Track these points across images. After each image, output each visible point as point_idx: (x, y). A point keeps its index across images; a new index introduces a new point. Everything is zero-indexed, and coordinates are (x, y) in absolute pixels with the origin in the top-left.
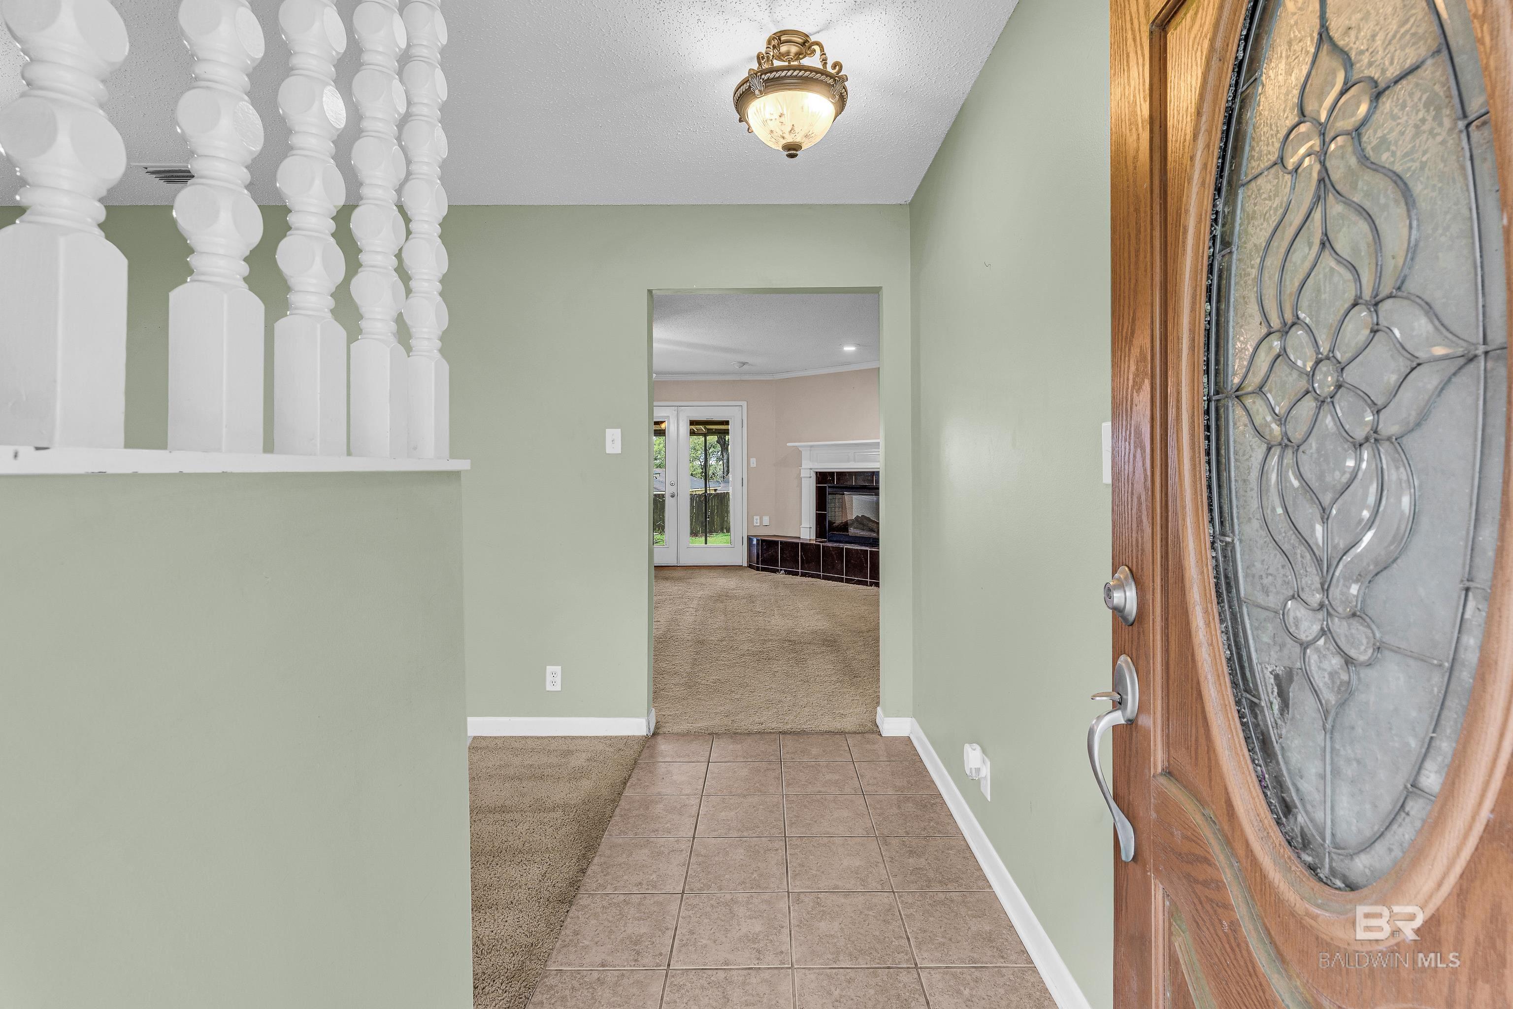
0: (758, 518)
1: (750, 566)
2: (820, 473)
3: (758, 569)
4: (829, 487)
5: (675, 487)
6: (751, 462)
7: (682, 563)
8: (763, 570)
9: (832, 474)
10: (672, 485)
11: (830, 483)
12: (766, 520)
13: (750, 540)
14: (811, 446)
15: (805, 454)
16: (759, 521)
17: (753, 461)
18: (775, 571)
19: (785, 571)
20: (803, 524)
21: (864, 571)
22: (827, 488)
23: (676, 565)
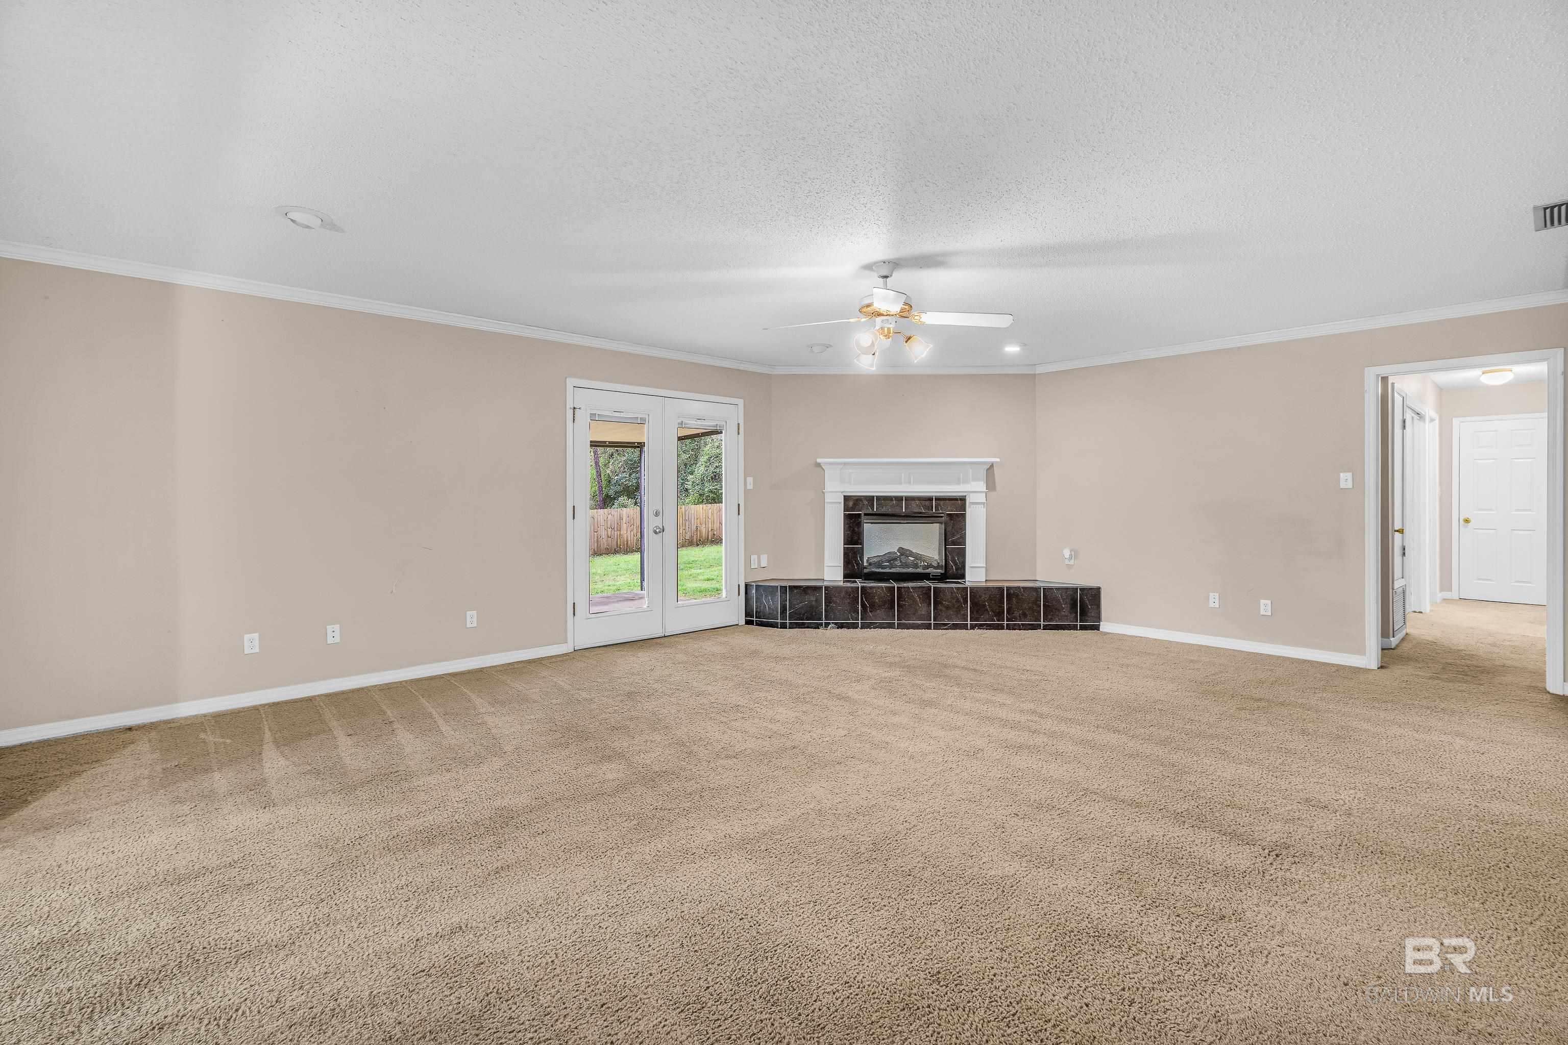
0: (756, 557)
1: (749, 621)
2: (851, 497)
3: (763, 626)
4: (865, 515)
5: (660, 518)
6: (748, 484)
7: (671, 630)
9: (870, 499)
10: (656, 515)
11: (865, 509)
13: (748, 586)
14: (842, 464)
15: (833, 473)
16: (756, 561)
17: (750, 480)
18: (818, 627)
19: (835, 625)
20: (827, 562)
21: (962, 612)
22: (863, 515)
23: (663, 635)
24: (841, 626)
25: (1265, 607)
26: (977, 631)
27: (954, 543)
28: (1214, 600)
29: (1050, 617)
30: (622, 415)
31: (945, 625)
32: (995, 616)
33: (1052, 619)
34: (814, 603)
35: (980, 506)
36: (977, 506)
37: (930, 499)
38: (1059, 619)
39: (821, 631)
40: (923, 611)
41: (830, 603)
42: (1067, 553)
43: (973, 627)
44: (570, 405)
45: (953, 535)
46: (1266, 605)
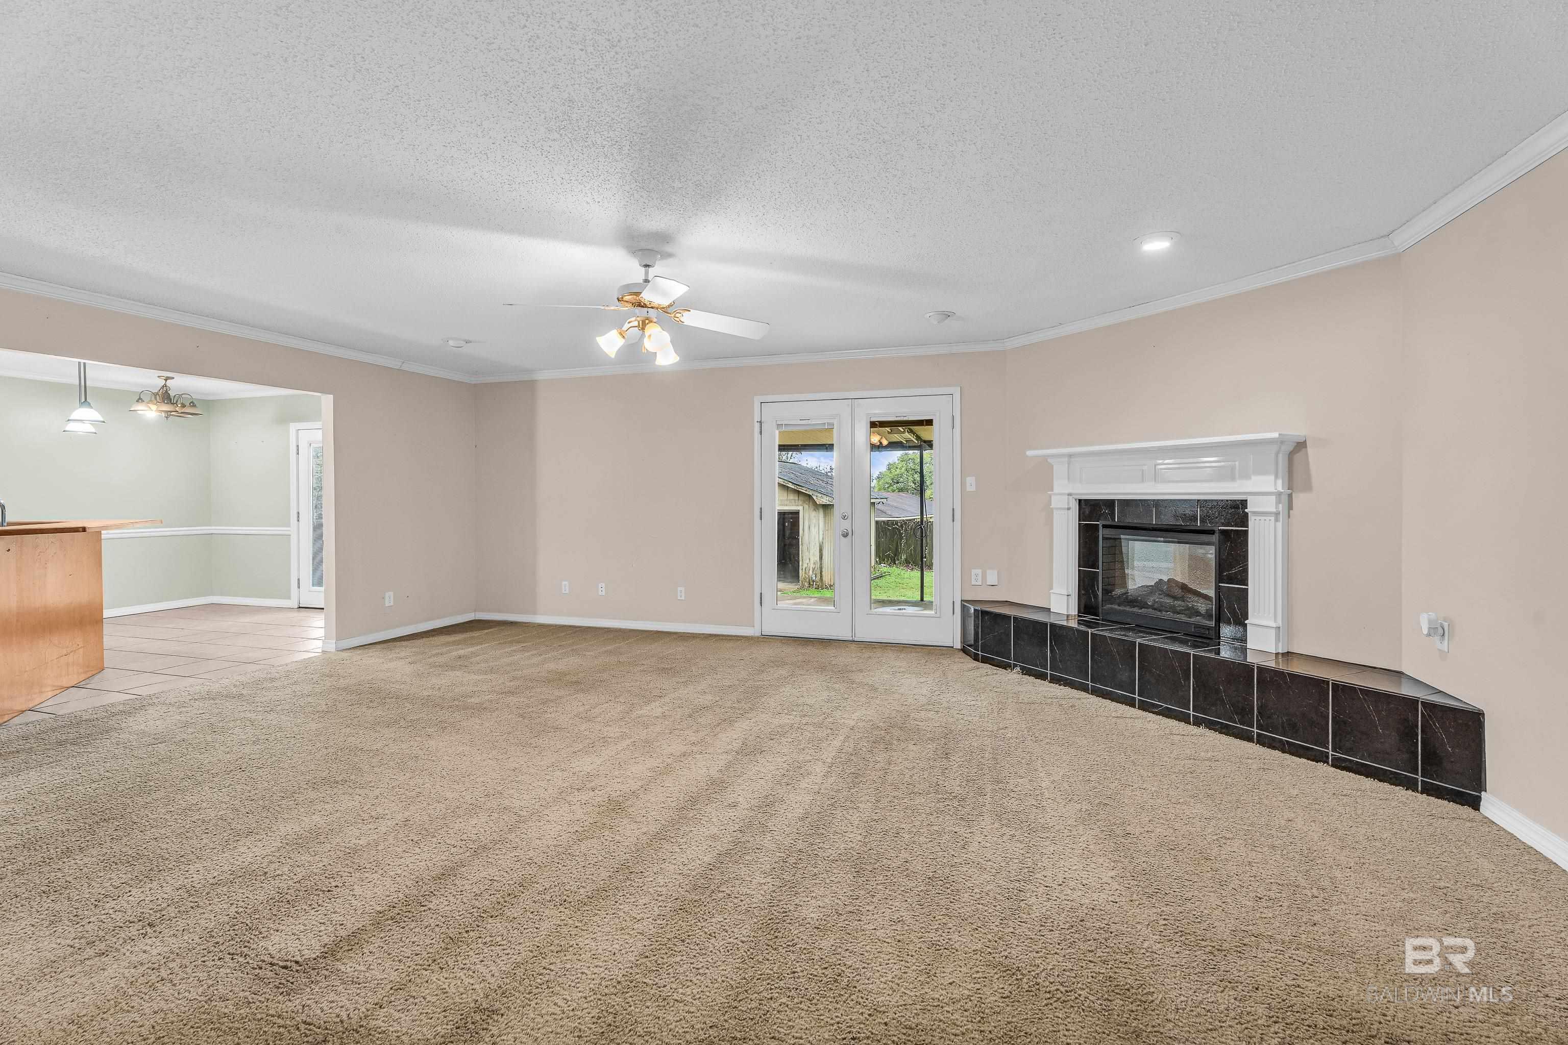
0: (979, 571)
1: (964, 650)
2: (1087, 501)
3: (976, 658)
4: (1104, 526)
5: (849, 520)
6: (968, 485)
7: (863, 635)
8: (985, 660)
9: (1110, 503)
10: (844, 518)
11: (1106, 519)
12: (992, 578)
13: (964, 608)
14: (1070, 456)
15: (1060, 469)
16: (980, 578)
17: (970, 481)
18: (1006, 666)
19: (1022, 668)
20: (1056, 589)
21: (1180, 693)
22: (1101, 527)
23: (851, 639)
24: (1026, 672)
26: (1202, 730)
27: (1230, 580)
29: (1348, 745)
30: (809, 422)
32: (1237, 714)
33: (1351, 749)
34: (1003, 636)
35: (1268, 518)
36: (1263, 518)
38: (1369, 755)
40: (1124, 676)
42: (1424, 622)
43: (1198, 723)
44: (757, 418)
45: (1231, 567)
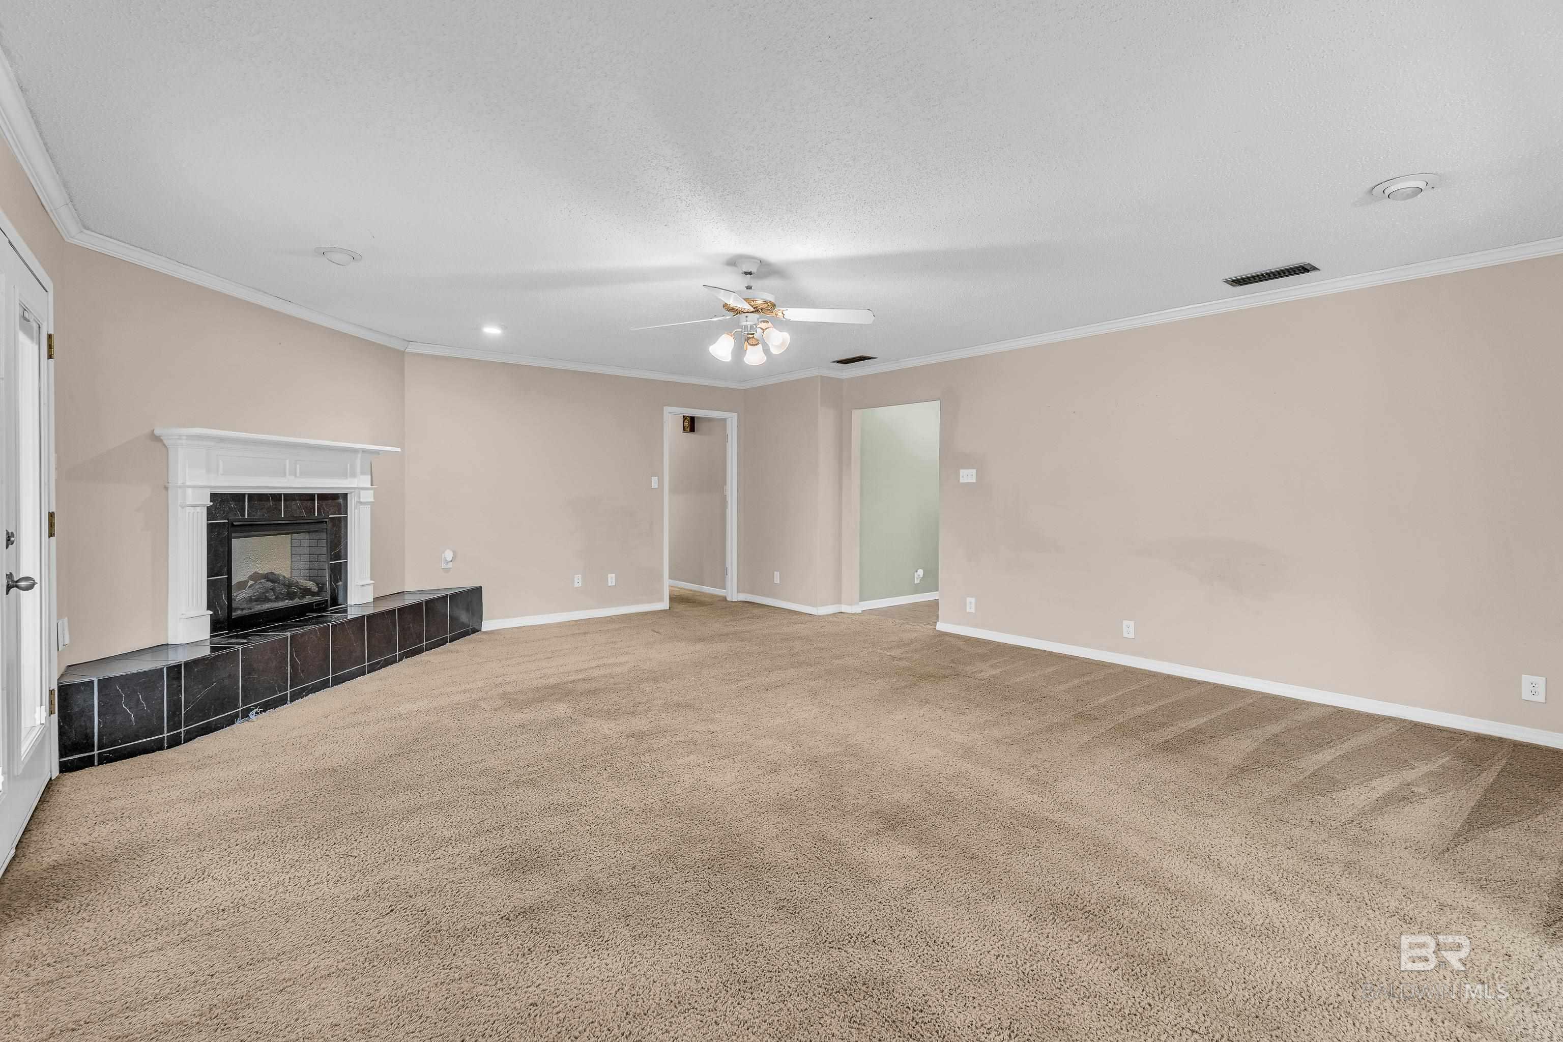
2: (217, 496)
9: (240, 498)
11: (235, 516)
21: (393, 642)
24: (266, 707)
25: (611, 579)
27: (336, 558)
28: (578, 581)
31: (378, 663)
34: (226, 682)
35: (367, 507)
36: (365, 507)
37: (311, 497)
39: (240, 727)
40: (358, 652)
41: (250, 674)
42: (449, 555)
43: (401, 658)
45: (336, 547)
46: (612, 578)
